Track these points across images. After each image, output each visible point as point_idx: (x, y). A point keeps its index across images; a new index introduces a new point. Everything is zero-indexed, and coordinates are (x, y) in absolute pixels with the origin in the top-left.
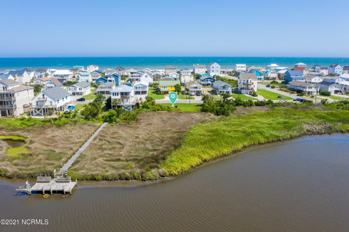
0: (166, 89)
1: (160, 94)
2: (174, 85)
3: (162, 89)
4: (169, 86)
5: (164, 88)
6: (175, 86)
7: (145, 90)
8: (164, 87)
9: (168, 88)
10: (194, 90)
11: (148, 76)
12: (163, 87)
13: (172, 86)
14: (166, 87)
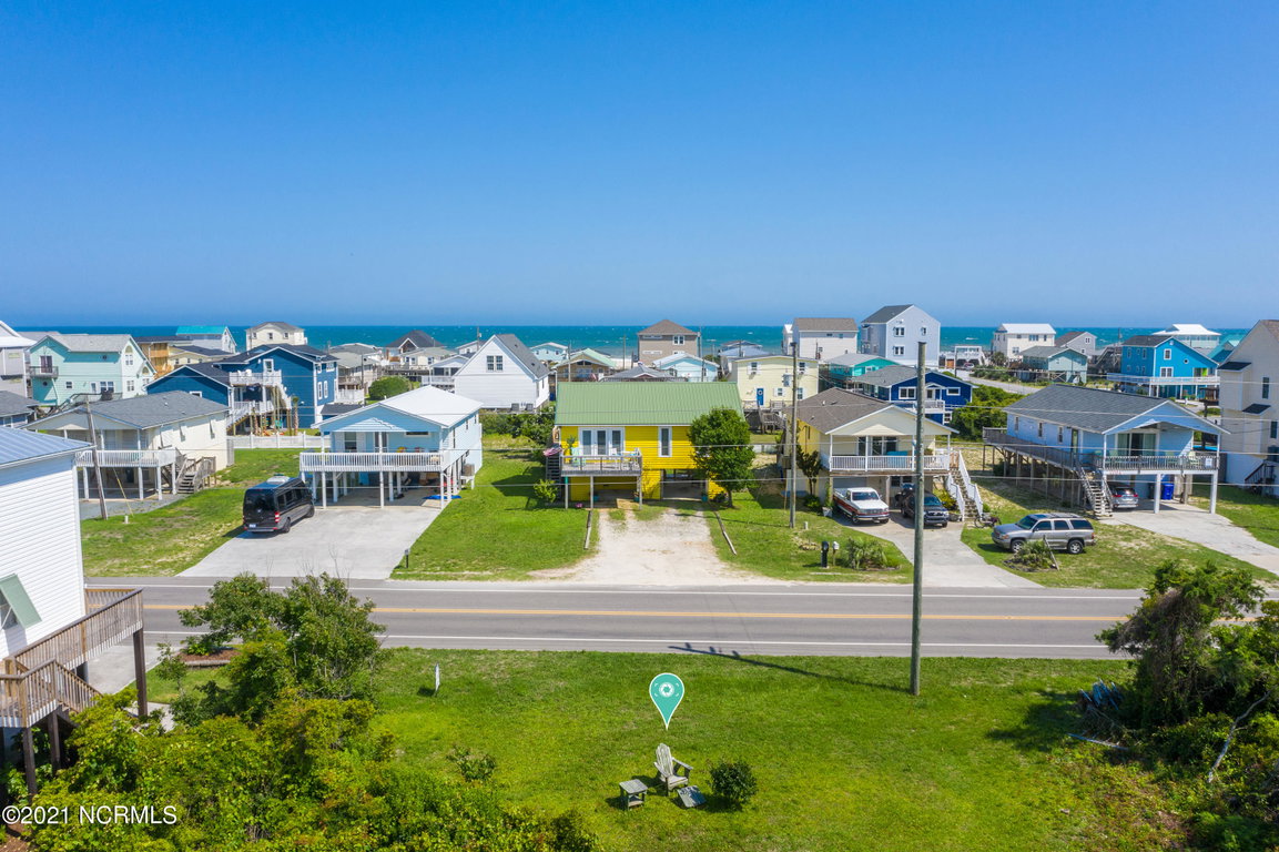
0: (613, 460)
1: (559, 502)
2: (688, 419)
3: (581, 458)
4: (643, 432)
5: (594, 448)
6: (694, 433)
7: (425, 461)
8: (594, 437)
9: (630, 448)
10: (867, 464)
11: (507, 360)
12: (587, 441)
13: (665, 432)
14: (617, 437)
